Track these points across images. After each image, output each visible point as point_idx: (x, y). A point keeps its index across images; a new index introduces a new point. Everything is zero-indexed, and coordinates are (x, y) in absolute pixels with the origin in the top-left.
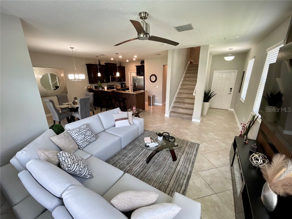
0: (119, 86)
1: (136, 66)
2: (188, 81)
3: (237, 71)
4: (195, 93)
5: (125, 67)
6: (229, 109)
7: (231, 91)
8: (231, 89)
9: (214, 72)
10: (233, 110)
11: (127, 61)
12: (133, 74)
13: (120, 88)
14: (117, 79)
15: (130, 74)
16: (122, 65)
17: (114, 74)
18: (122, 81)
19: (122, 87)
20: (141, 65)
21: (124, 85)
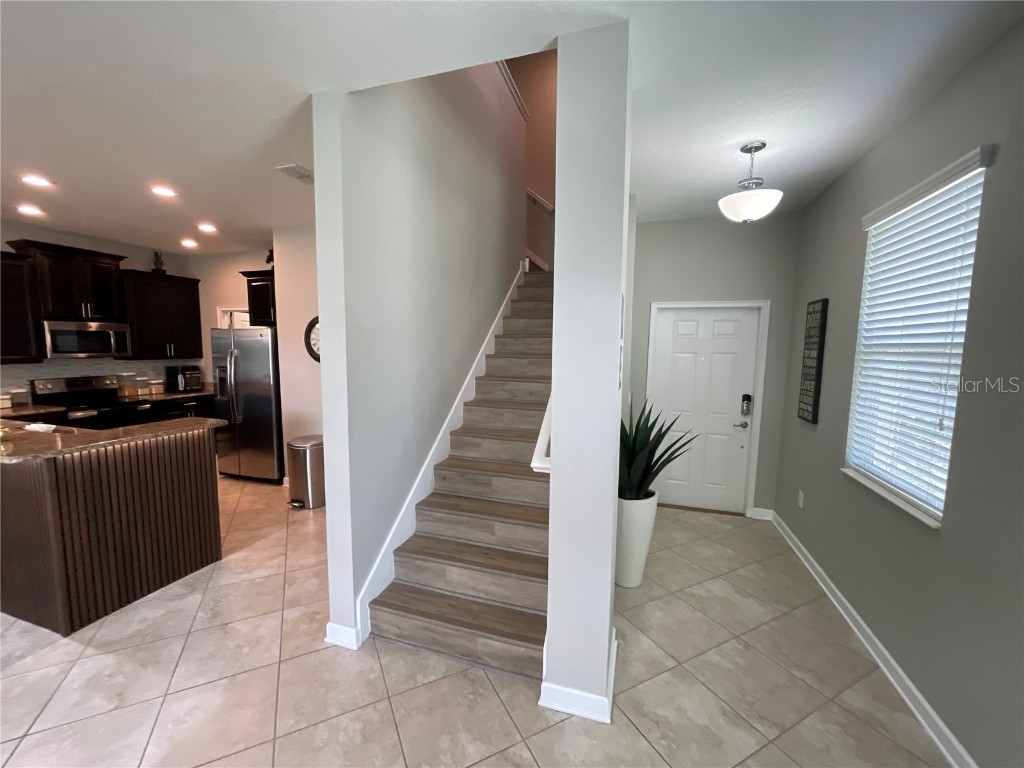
0: (146, 384)
1: (245, 274)
2: (522, 355)
3: (766, 305)
4: (548, 454)
5: (198, 281)
6: (754, 513)
7: (747, 412)
8: (747, 398)
9: (654, 307)
10: (768, 515)
11: (189, 244)
12: (243, 320)
13: (154, 397)
14: (116, 341)
15: (227, 317)
16: (170, 270)
17: (86, 309)
18: (171, 357)
19: (170, 386)
20: (267, 267)
21: (184, 375)
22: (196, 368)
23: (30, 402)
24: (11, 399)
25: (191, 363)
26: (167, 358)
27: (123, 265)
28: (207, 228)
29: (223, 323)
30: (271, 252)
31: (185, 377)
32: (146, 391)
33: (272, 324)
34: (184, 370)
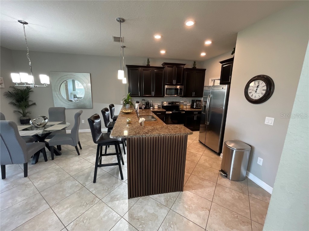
1: (221, 62)
5: (205, 70)
11: (203, 54)
12: (218, 82)
13: (188, 110)
14: (180, 91)
15: (213, 82)
16: (198, 67)
17: (174, 82)
18: (193, 97)
19: (192, 106)
20: (231, 57)
21: (196, 103)
22: (200, 101)
23: (161, 108)
24: (158, 106)
25: (199, 99)
26: (192, 97)
27: (185, 67)
28: (208, 43)
29: (211, 84)
30: (235, 49)
31: (196, 104)
32: (186, 107)
33: (229, 83)
34: (197, 101)
